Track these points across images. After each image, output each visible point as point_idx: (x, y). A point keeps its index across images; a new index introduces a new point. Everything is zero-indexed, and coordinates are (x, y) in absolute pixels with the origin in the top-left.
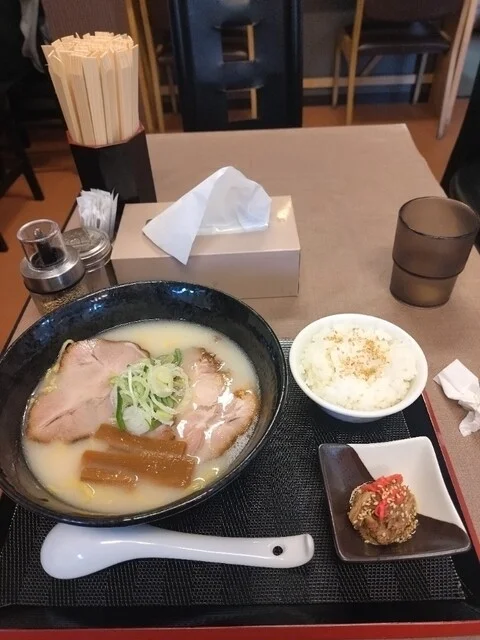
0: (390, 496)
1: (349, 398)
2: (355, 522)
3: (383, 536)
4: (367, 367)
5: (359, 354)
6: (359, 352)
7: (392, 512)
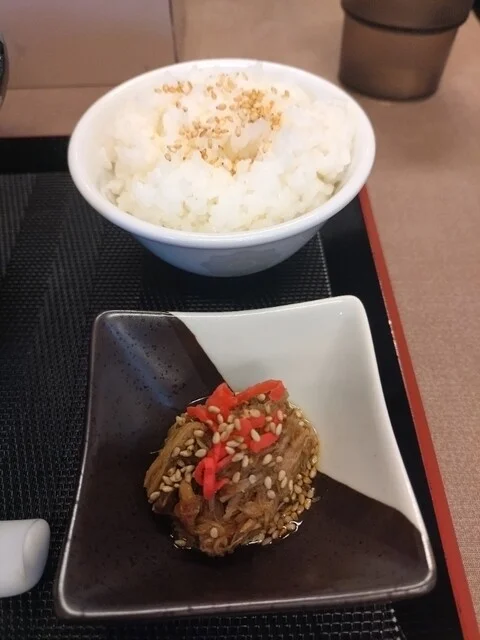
0: (235, 434)
1: (187, 210)
2: (154, 495)
3: (214, 534)
4: (238, 144)
5: (221, 114)
6: (221, 108)
7: (237, 477)
